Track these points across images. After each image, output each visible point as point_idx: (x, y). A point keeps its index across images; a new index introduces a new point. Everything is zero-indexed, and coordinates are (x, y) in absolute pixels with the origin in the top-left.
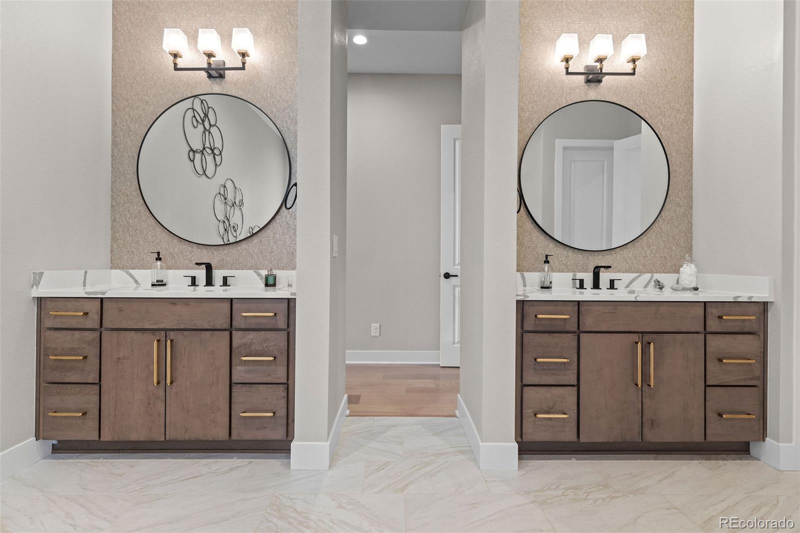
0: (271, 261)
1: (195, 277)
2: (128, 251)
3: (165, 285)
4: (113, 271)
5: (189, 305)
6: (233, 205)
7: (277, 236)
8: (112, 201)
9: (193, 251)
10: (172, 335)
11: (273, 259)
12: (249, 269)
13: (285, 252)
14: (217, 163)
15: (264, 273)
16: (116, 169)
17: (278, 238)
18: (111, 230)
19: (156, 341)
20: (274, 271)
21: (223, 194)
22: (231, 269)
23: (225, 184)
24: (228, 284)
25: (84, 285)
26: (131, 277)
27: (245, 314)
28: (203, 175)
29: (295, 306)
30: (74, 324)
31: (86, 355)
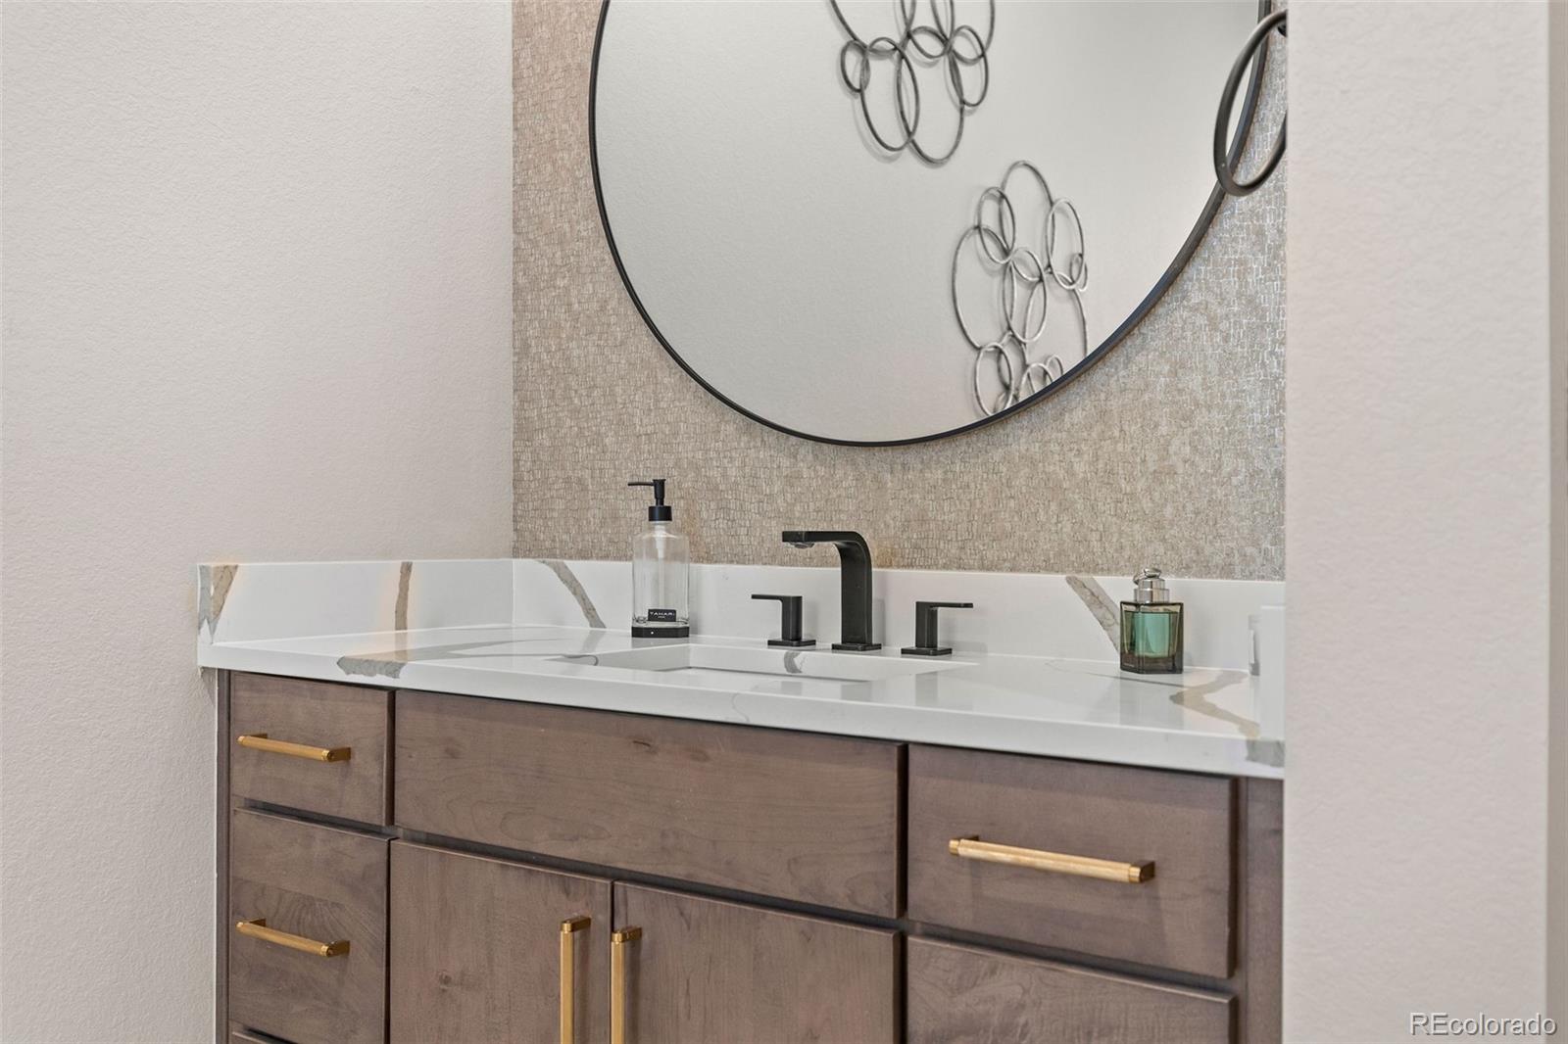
0: (1158, 526)
1: (798, 599)
2: (567, 481)
3: (683, 633)
4: (518, 563)
5: (706, 758)
6: (1041, 280)
7: (1194, 381)
8: (515, 273)
9: (799, 477)
10: (637, 904)
11: (1169, 511)
12: (1049, 568)
13: (1236, 472)
14: (967, 97)
15: (1120, 588)
16: (527, 131)
17: (1201, 397)
18: (515, 390)
19: (567, 927)
20: (1169, 581)
21: (995, 228)
22: (959, 568)
23: (1003, 186)
24: (940, 646)
25: (401, 623)
26: (575, 593)
27: (967, 849)
28: (906, 150)
29: (1279, 832)
30: (306, 793)
31: (346, 937)
